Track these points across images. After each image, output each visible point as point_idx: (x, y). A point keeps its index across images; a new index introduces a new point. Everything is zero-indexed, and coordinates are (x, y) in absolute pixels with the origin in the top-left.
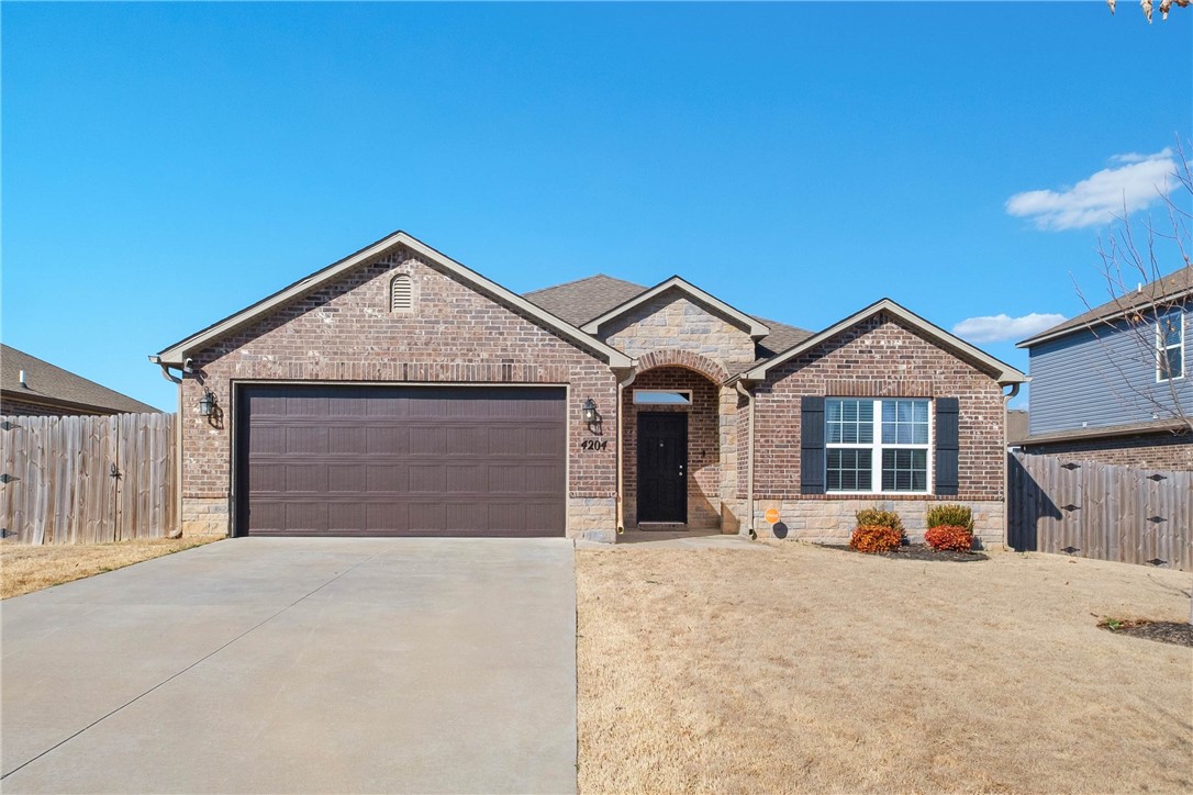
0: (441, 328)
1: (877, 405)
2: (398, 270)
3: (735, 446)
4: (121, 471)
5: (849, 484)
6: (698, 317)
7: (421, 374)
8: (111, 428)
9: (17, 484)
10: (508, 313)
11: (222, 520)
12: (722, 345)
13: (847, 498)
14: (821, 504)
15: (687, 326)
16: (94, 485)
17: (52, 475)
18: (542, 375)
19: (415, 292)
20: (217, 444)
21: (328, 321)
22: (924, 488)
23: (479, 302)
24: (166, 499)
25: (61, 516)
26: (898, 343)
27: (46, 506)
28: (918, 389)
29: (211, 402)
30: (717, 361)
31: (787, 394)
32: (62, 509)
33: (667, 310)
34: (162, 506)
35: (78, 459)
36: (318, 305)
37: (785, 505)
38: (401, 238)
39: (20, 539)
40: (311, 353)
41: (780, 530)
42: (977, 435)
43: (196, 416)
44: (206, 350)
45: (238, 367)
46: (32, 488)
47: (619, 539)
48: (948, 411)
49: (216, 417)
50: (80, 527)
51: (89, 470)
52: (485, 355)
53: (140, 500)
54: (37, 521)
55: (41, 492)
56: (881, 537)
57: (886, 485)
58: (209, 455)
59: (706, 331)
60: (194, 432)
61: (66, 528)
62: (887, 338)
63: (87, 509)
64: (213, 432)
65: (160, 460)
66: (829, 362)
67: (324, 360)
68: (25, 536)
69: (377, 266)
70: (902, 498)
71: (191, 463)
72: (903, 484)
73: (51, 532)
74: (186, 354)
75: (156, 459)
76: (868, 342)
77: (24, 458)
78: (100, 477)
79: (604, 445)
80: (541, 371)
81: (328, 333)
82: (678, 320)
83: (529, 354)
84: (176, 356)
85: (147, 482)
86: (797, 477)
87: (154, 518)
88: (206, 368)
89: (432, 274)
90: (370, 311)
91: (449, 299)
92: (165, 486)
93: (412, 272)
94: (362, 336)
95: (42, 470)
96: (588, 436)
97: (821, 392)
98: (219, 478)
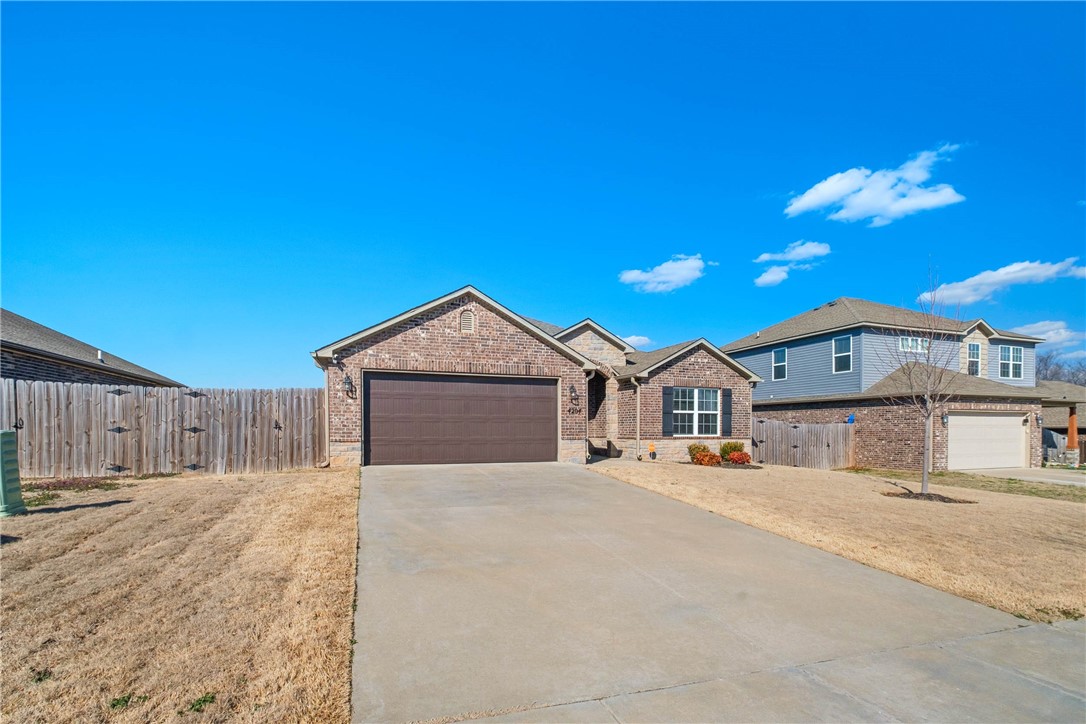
0: (491, 343)
1: (696, 392)
2: (465, 307)
3: (616, 411)
4: (282, 425)
5: (683, 432)
6: (599, 342)
7: (479, 369)
8: (274, 397)
9: (203, 434)
10: (528, 336)
11: (357, 456)
12: (609, 357)
13: (684, 438)
14: (672, 441)
15: (592, 346)
16: (262, 434)
17: (231, 428)
18: (547, 372)
19: (474, 321)
20: (352, 408)
21: (423, 335)
22: (716, 433)
23: (512, 329)
24: (314, 443)
25: (238, 455)
26: (706, 361)
27: (226, 448)
28: (714, 384)
29: (348, 381)
30: (607, 365)
31: (656, 385)
32: (238, 450)
33: (581, 336)
34: (311, 448)
35: (250, 417)
36: (416, 325)
37: (655, 442)
38: (469, 289)
39: (207, 470)
40: (412, 354)
41: (653, 455)
42: (739, 407)
43: (338, 391)
44: (344, 350)
45: (366, 361)
46: (215, 437)
47: (588, 462)
48: (727, 394)
49: (352, 391)
50: (253, 462)
51: (258, 424)
52: (516, 360)
53: (295, 444)
54: (219, 459)
55: (222, 439)
56: (698, 456)
57: (700, 432)
58: (347, 415)
59: (602, 349)
60: (337, 401)
61: (242, 462)
62: (701, 358)
63: (257, 450)
64: (350, 401)
65: (308, 419)
66: (675, 369)
67: (421, 359)
68: (211, 469)
69: (453, 305)
70: (708, 438)
71: (336, 420)
72: (707, 432)
73: (230, 466)
74: (334, 352)
75: (306, 417)
76: (693, 360)
77: (208, 417)
78: (266, 429)
79: (580, 411)
80: (546, 370)
81: (424, 343)
82: (589, 342)
83: (539, 360)
84: (328, 353)
85: (299, 433)
86: (660, 428)
87: (306, 455)
88: (344, 361)
89: (485, 312)
90: (449, 331)
91: (495, 327)
92: (313, 435)
93: (473, 310)
94: (445, 346)
95: (223, 424)
96: (571, 406)
97: (671, 384)
98: (355, 430)
